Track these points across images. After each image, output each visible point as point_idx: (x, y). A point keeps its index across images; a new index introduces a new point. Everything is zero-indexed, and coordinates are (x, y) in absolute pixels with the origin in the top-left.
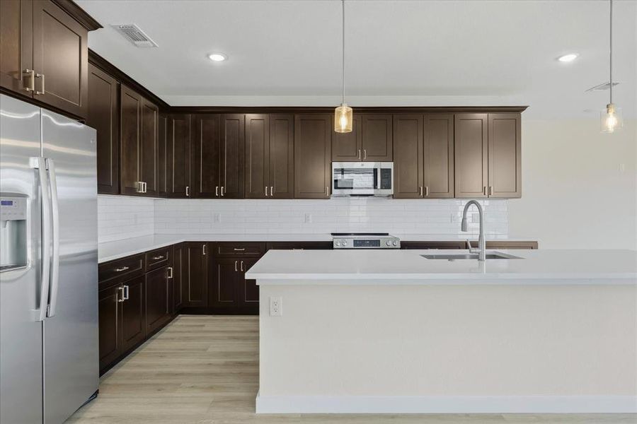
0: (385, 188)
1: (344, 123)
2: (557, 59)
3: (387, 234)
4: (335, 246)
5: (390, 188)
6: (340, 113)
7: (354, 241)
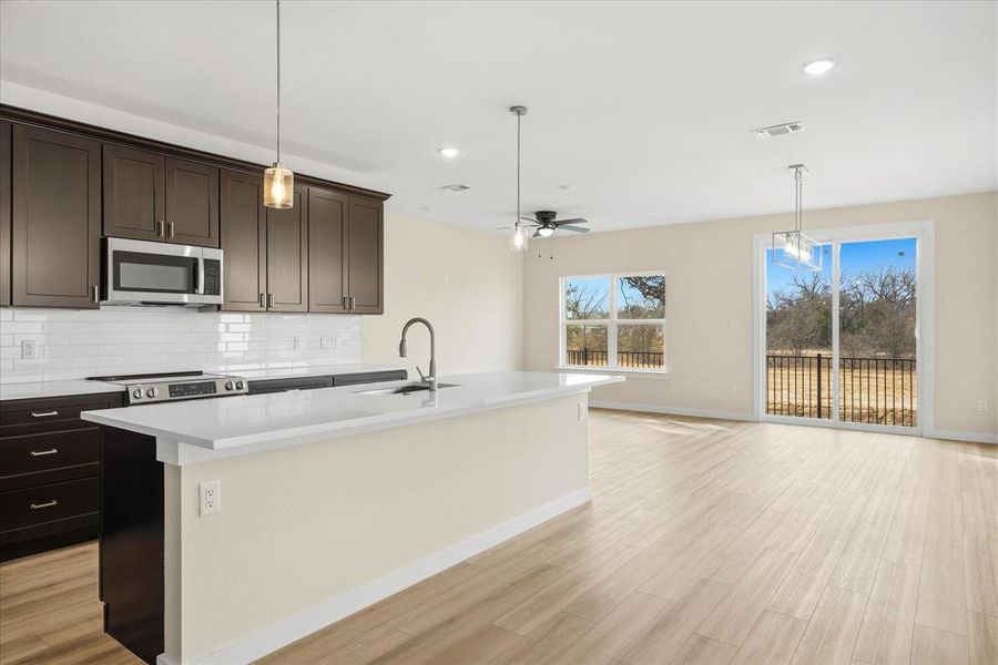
0: (210, 294)
1: (279, 193)
2: (440, 150)
3: (200, 373)
4: (132, 400)
5: (219, 294)
6: (271, 178)
7: (170, 386)
